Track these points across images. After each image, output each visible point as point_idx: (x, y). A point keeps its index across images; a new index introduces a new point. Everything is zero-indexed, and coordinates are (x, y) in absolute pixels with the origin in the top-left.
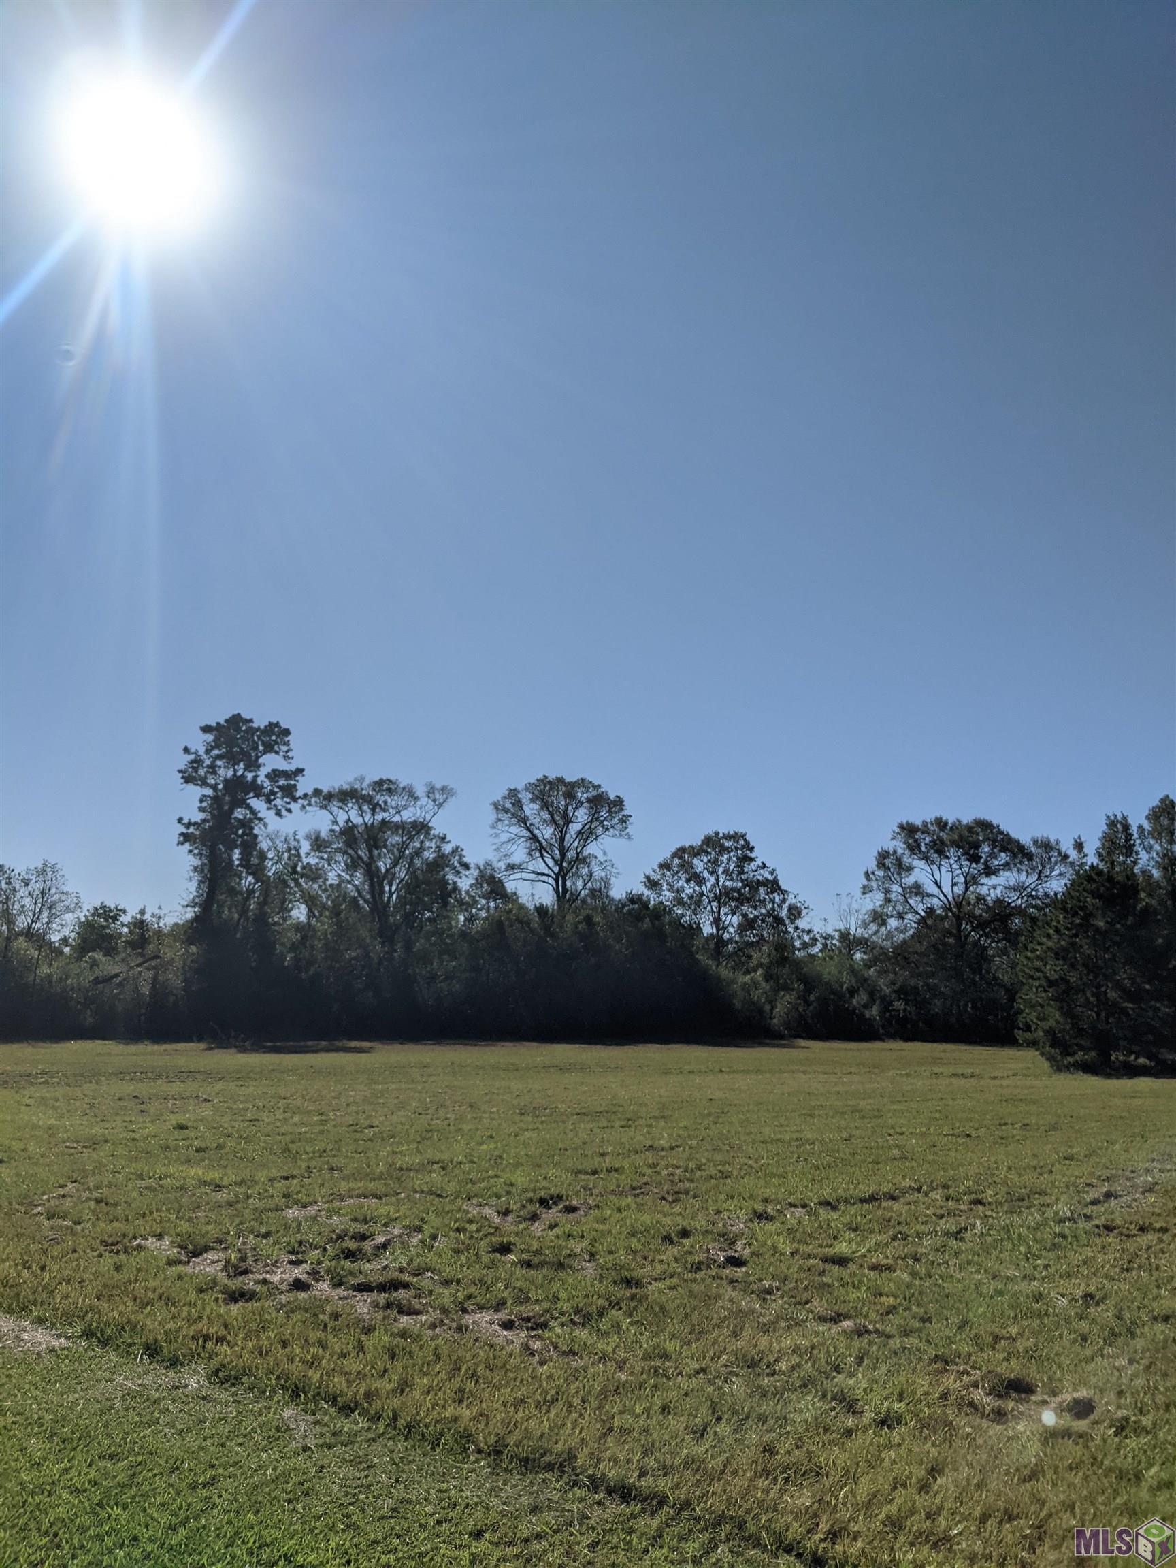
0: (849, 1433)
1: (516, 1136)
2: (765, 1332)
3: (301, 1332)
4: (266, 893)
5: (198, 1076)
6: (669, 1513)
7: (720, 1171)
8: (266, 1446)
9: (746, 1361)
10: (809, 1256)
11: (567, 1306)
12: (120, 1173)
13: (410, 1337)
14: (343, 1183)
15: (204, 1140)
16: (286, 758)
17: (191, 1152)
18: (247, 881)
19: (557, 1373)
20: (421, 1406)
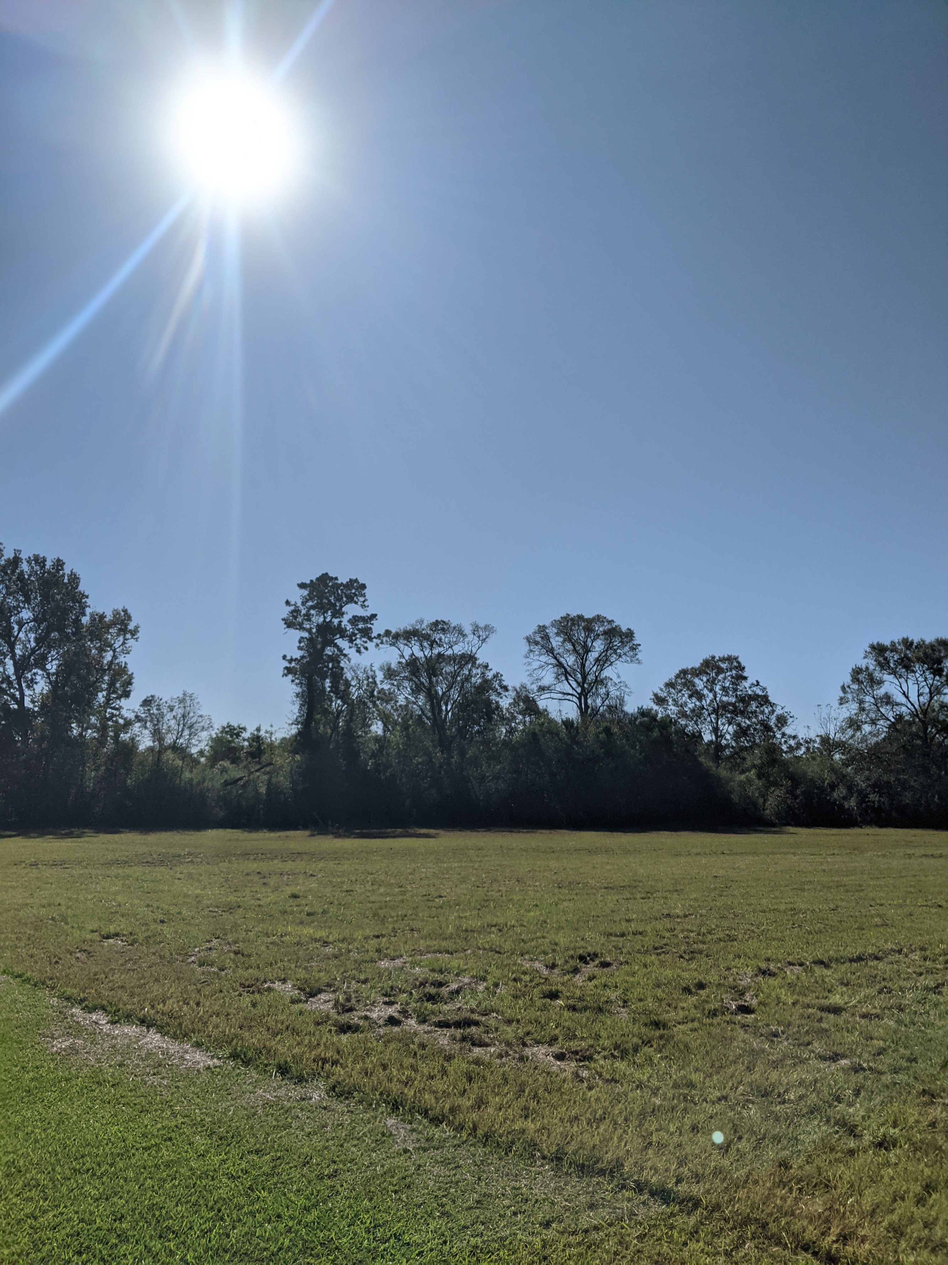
0: (851, 1152)
1: (556, 905)
2: (774, 1068)
3: (397, 1058)
4: (351, 712)
5: (304, 856)
6: (703, 1213)
7: (728, 935)
8: (374, 1147)
9: (760, 1091)
10: (808, 1006)
11: (607, 1043)
12: (251, 931)
13: (483, 1064)
14: (422, 942)
15: (312, 906)
16: (363, 606)
17: (303, 916)
18: (337, 704)
19: (603, 1097)
20: (495, 1119)
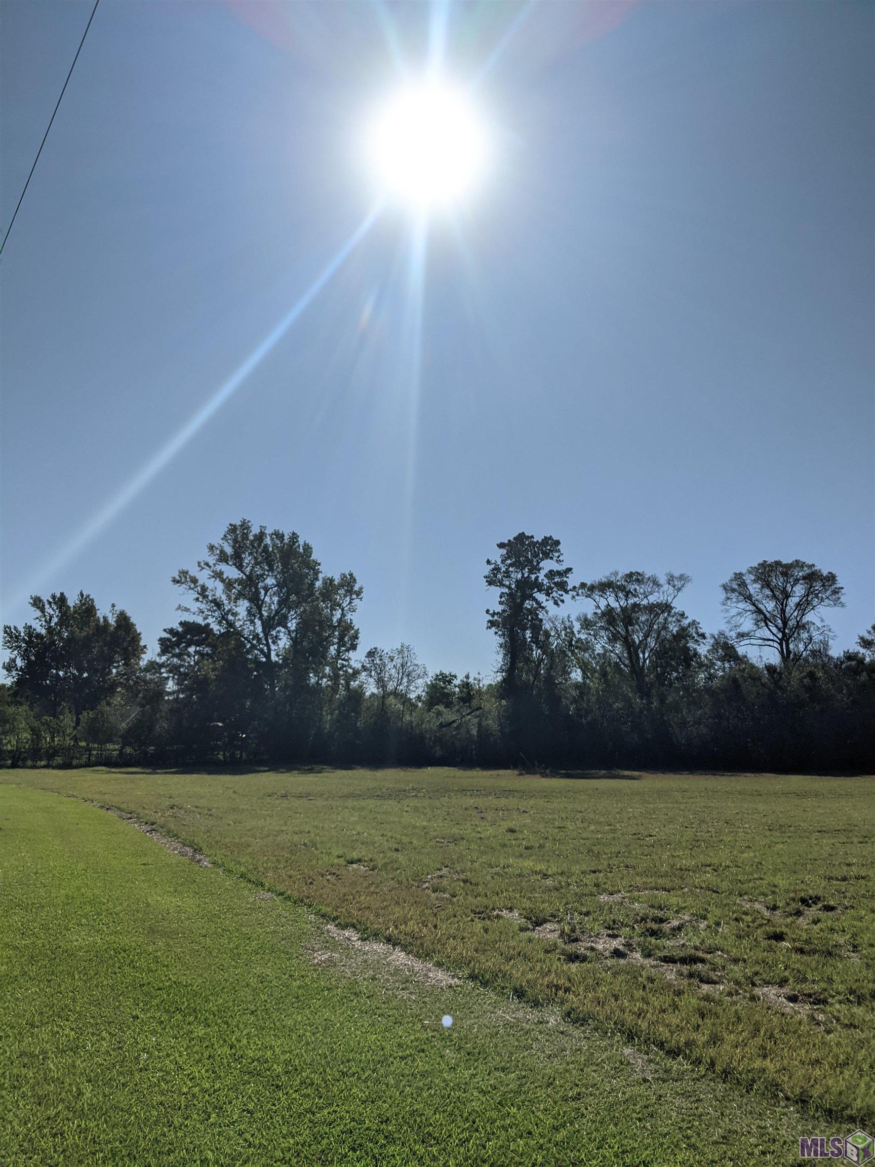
1: (769, 847)
3: (627, 990)
4: (552, 660)
5: (516, 794)
8: (614, 1074)
11: (841, 988)
12: (476, 862)
13: (713, 1001)
14: (638, 878)
15: (529, 841)
16: (559, 561)
17: (523, 850)
18: (536, 653)
19: (844, 1042)
20: (733, 1057)
